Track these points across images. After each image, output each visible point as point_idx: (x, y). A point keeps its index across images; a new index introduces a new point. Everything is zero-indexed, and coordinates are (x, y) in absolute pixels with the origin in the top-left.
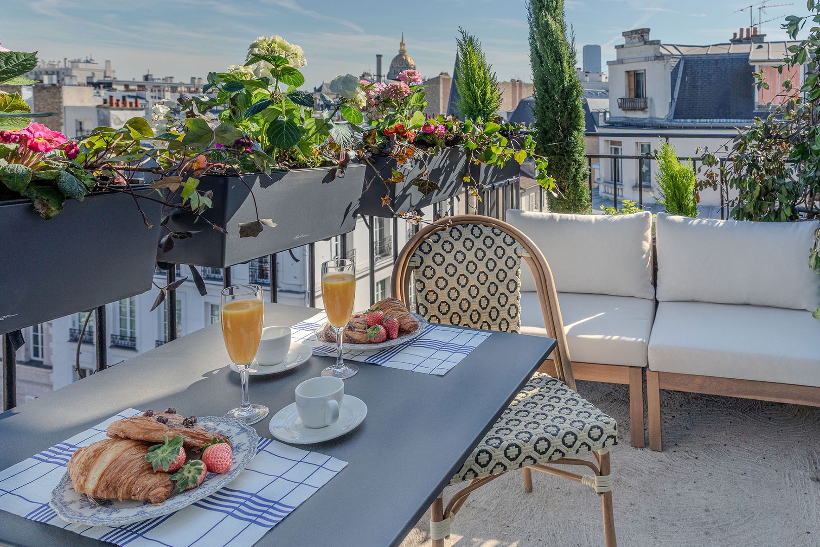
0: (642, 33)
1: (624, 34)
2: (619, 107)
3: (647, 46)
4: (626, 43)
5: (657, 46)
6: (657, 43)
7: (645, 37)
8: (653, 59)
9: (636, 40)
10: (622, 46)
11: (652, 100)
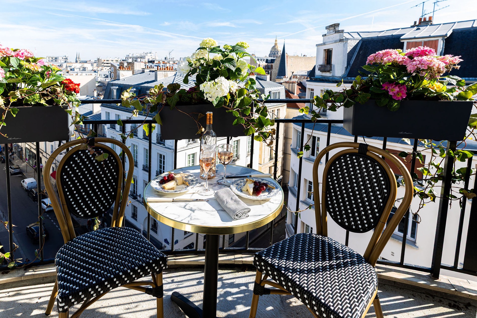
0: (334, 26)
1: (327, 28)
2: (319, 70)
3: (337, 34)
4: (327, 33)
5: (341, 34)
6: (342, 31)
7: (336, 29)
8: (338, 41)
9: (332, 31)
10: (325, 35)
11: (334, 65)
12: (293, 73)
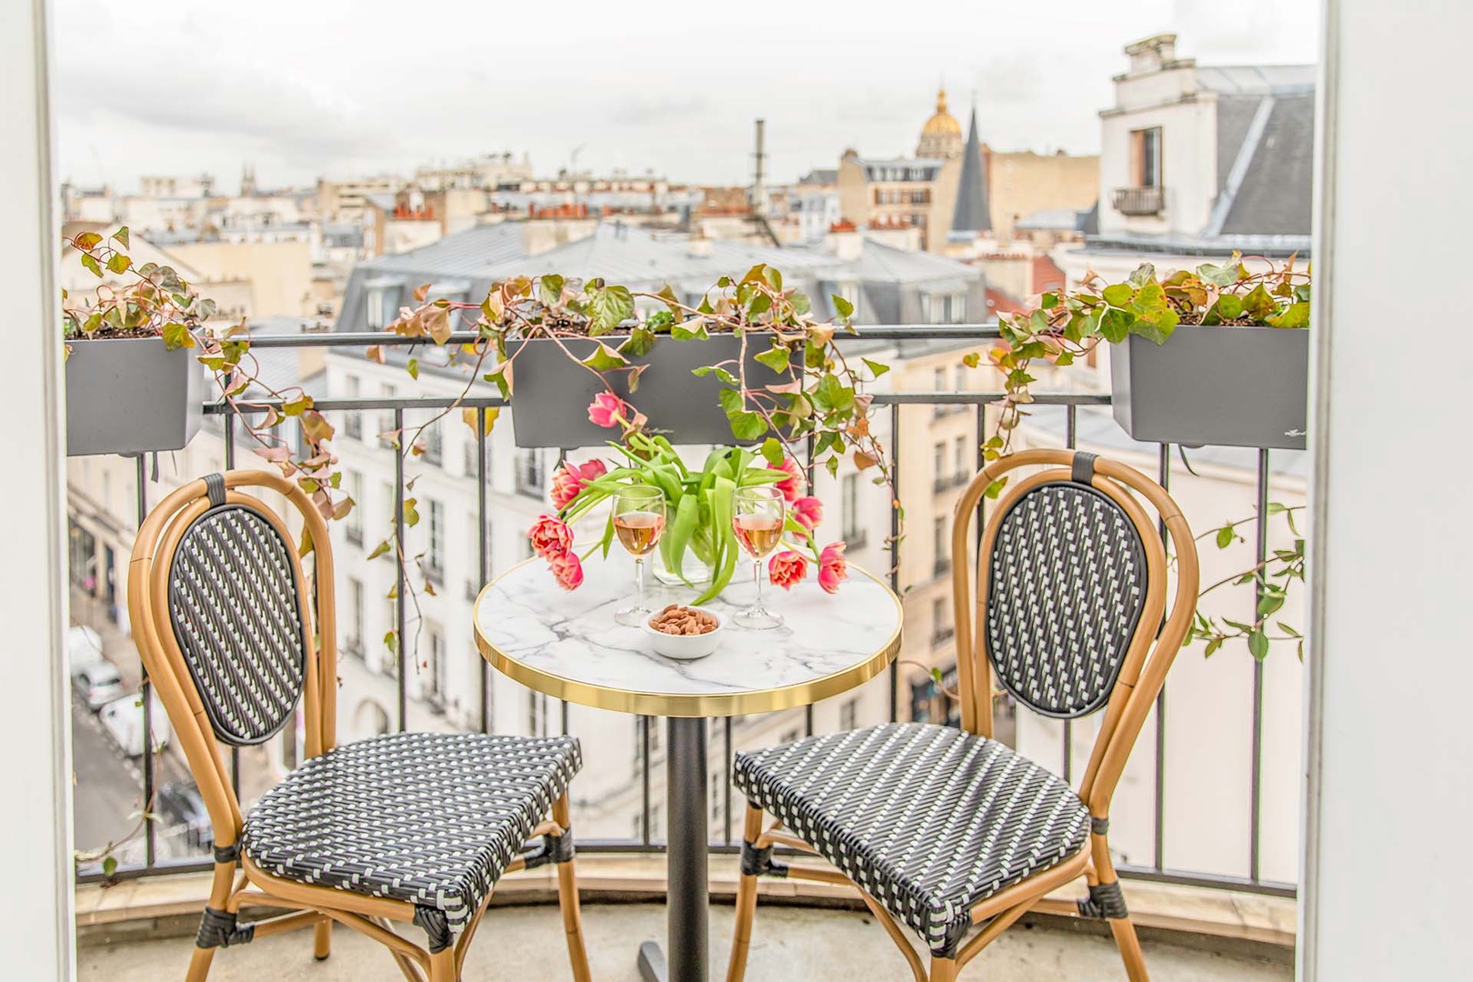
1: (1128, 50)
3: (1168, 74)
4: (1133, 69)
5: (1187, 72)
6: (1190, 64)
7: (1165, 54)
8: (1177, 101)
9: (1149, 63)
10: (1124, 77)
11: (1173, 191)
12: (1016, 217)
